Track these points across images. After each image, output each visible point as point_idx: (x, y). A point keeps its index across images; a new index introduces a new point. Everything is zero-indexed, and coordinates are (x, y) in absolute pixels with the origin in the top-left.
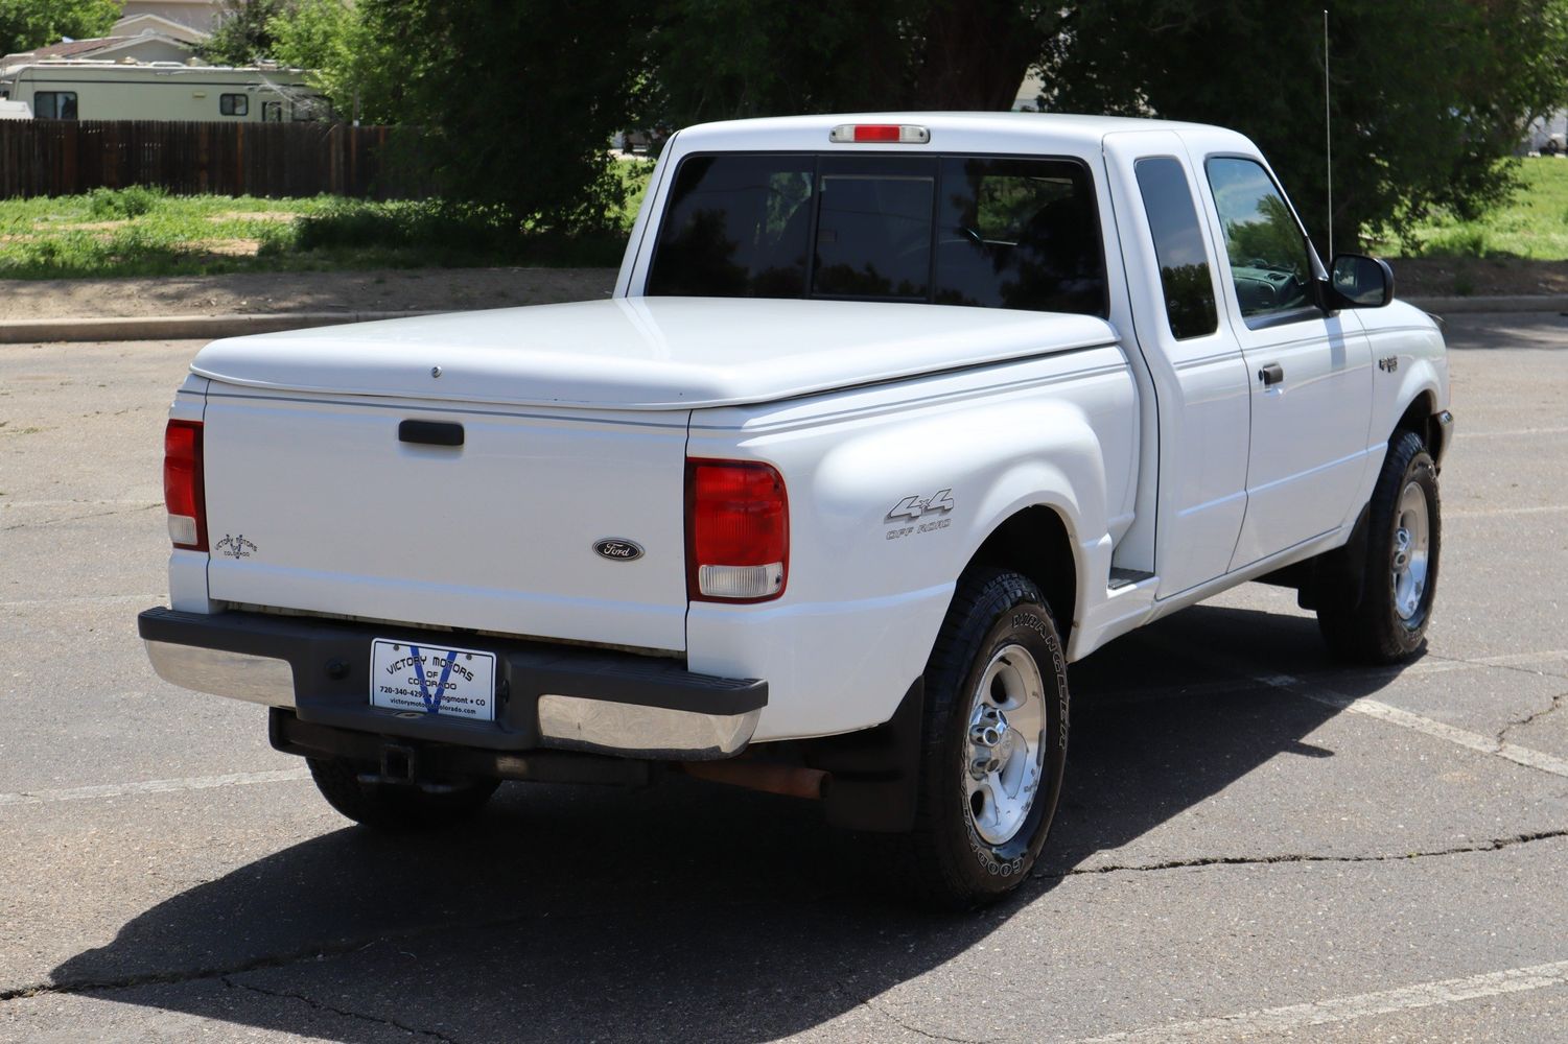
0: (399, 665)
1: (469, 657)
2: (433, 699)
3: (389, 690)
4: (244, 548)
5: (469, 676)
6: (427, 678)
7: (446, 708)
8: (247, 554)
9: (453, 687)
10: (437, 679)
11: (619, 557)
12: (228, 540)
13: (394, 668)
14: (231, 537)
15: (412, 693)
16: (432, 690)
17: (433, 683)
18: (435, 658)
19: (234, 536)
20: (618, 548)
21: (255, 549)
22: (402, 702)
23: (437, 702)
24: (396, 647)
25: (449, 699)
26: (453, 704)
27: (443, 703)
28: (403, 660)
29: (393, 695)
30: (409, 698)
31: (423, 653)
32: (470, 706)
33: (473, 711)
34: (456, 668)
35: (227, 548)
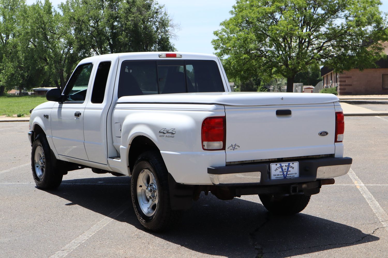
0: (277, 169)
1: (293, 163)
2: (285, 175)
3: (275, 175)
4: (236, 147)
5: (293, 168)
6: (284, 170)
7: (288, 177)
8: (237, 149)
9: (290, 171)
10: (286, 170)
11: (324, 135)
12: (232, 146)
13: (276, 169)
14: (233, 145)
15: (281, 175)
16: (285, 173)
17: (285, 171)
18: (286, 165)
19: (233, 144)
20: (324, 133)
21: (239, 147)
22: (278, 177)
23: (286, 176)
24: (276, 165)
25: (289, 174)
26: (290, 175)
27: (288, 175)
28: (278, 168)
29: (276, 176)
30: (280, 176)
31: (282, 165)
32: (293, 175)
33: (294, 176)
34: (290, 167)
35: (232, 148)
